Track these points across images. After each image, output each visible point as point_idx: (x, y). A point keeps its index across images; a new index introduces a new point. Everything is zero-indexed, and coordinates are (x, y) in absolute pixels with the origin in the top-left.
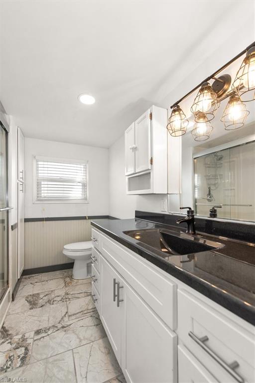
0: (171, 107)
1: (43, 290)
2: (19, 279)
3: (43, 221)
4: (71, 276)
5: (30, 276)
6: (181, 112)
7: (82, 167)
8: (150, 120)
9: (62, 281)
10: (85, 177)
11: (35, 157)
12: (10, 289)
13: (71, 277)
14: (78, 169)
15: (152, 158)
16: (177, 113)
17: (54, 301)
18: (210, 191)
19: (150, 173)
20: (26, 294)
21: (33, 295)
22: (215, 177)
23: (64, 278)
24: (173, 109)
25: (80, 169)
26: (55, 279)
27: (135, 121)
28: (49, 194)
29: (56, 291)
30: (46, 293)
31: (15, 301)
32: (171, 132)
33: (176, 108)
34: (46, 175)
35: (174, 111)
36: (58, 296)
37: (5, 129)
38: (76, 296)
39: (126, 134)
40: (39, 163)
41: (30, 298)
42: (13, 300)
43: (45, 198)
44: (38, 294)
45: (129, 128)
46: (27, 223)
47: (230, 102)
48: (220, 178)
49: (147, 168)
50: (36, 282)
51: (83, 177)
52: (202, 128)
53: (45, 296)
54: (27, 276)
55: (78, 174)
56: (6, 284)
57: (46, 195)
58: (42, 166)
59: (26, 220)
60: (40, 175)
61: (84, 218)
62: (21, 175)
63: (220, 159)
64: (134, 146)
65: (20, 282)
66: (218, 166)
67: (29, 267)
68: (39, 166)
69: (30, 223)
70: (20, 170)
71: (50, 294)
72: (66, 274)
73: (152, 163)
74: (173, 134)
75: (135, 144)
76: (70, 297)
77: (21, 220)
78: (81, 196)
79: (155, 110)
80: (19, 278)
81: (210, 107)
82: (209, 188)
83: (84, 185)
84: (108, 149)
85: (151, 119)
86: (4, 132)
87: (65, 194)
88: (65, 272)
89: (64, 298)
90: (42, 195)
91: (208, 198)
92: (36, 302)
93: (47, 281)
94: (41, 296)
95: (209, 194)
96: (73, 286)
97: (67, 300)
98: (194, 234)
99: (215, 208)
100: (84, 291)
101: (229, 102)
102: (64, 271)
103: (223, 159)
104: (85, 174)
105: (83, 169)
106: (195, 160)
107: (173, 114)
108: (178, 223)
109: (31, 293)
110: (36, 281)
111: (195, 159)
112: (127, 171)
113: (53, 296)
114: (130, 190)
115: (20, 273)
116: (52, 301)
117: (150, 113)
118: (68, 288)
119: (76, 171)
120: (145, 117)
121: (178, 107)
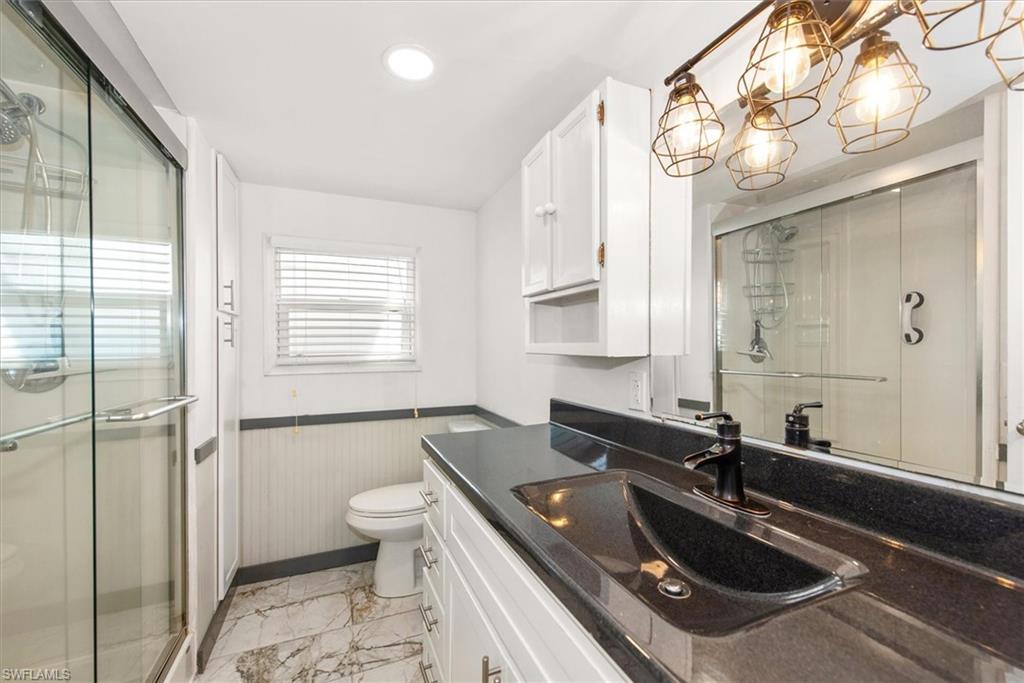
0: (668, 82)
1: (288, 633)
2: (221, 602)
3: (294, 425)
4: (371, 586)
5: (258, 585)
6: (699, 96)
7: (404, 265)
8: (597, 123)
9: (342, 603)
10: (410, 296)
11: (269, 240)
12: (193, 639)
13: (370, 589)
14: (391, 271)
15: (603, 245)
16: (685, 99)
17: (315, 675)
18: (758, 332)
19: (596, 292)
20: (241, 648)
21: (260, 652)
22: (775, 289)
23: (349, 593)
24: (672, 87)
25: (396, 272)
26: (324, 595)
27: (552, 129)
28: (310, 348)
29: (325, 638)
30: (297, 645)
31: (207, 673)
32: (667, 161)
33: (683, 83)
34: (301, 291)
35: (677, 93)
36: (330, 656)
37: (172, 160)
38: (382, 654)
39: (526, 170)
40: (283, 257)
41: (250, 663)
42: (201, 670)
43: (299, 360)
44: (274, 648)
45: (535, 150)
46: (247, 433)
47: (863, 58)
48: (789, 294)
49: (588, 278)
50: (272, 608)
51: (405, 296)
52: (762, 148)
53: (293, 655)
54: (249, 587)
55: (391, 287)
56: (179, 625)
57: (300, 349)
58: (291, 265)
59: (247, 425)
60: (284, 291)
61: (407, 414)
62: (225, 296)
63: (790, 237)
64: (550, 207)
65: (228, 607)
66: (781, 258)
67: (255, 558)
68: (283, 265)
69: (256, 433)
70: (225, 280)
71: (309, 646)
72: (355, 578)
73: (602, 262)
74: (673, 170)
75: (552, 201)
76: (362, 660)
77: (229, 425)
78: (398, 349)
79: (613, 92)
80: (221, 597)
81: (807, 72)
82: (757, 323)
83: (408, 319)
84: (476, 210)
85: (602, 120)
86: (172, 169)
87: (354, 348)
88: (355, 572)
89: (346, 662)
90: (291, 348)
91: (754, 353)
92: (266, 676)
93: (302, 603)
94: (282, 655)
95: (757, 340)
96: (373, 619)
97: (355, 668)
98: (742, 502)
99: (805, 412)
100: (404, 636)
101: (859, 60)
102: (351, 568)
103: (795, 238)
104: (411, 288)
105: (404, 273)
106: (719, 241)
107: (674, 104)
108: (689, 466)
109: (254, 646)
110: (273, 603)
111: (718, 237)
112: (528, 284)
113: (315, 654)
114: (535, 338)
115: (225, 583)
116: (312, 672)
117: (598, 103)
118: (358, 627)
119: (384, 278)
120: (583, 115)
121: (690, 78)
